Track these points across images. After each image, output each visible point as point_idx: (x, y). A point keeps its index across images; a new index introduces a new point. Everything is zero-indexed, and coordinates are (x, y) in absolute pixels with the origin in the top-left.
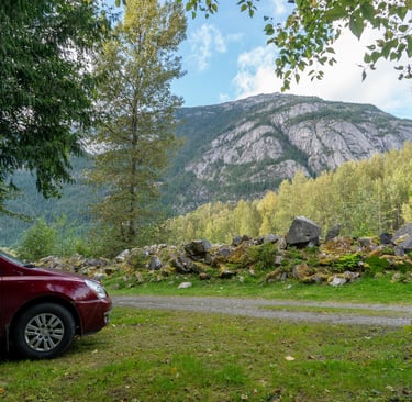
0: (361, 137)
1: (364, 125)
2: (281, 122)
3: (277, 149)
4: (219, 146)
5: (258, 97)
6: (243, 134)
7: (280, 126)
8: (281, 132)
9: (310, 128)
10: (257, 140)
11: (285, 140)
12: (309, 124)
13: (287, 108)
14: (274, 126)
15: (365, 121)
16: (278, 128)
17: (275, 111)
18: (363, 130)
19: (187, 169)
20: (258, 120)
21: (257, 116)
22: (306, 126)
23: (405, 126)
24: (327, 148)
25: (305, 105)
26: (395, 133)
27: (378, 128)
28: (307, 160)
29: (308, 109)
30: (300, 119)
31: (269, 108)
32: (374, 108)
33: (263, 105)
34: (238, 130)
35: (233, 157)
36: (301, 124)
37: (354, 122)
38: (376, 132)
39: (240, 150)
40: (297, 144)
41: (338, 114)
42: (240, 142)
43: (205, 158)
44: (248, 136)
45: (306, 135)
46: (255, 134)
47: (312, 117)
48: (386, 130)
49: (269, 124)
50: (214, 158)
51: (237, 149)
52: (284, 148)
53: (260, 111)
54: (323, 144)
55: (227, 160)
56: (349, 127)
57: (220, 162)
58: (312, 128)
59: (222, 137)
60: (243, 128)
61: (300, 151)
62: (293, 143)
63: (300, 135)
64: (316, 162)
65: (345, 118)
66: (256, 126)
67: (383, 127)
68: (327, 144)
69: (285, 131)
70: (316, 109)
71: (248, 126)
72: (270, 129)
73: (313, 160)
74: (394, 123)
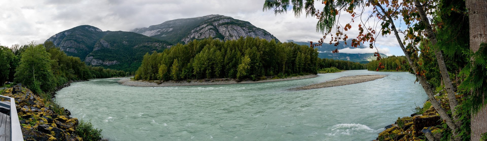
0: (243, 32)
1: (244, 28)
2: (216, 25)
3: (214, 34)
4: (194, 32)
5: (210, 16)
6: (203, 28)
7: (216, 26)
8: (216, 28)
9: (226, 27)
10: (207, 31)
11: (217, 31)
12: (226, 26)
13: (219, 20)
14: (214, 26)
15: (245, 27)
16: (215, 27)
17: (215, 21)
18: (244, 30)
19: (182, 40)
20: (208, 24)
21: (208, 22)
22: (224, 27)
23: (257, 30)
24: (231, 35)
25: (225, 20)
26: (254, 32)
27: (249, 30)
28: (224, 38)
29: (226, 21)
30: (223, 24)
31: (213, 20)
32: (249, 23)
33: (211, 19)
34: (201, 27)
35: (198, 36)
36: (223, 26)
37: (241, 27)
38: (248, 31)
39: (201, 34)
40: (221, 33)
41: (236, 23)
42: (202, 31)
43: (189, 36)
44: (204, 29)
45: (224, 30)
46: (207, 28)
47: (227, 24)
48: (251, 31)
49: (212, 25)
50: (192, 36)
51: (200, 33)
52: (216, 34)
53: (209, 21)
54: (230, 33)
55: (196, 37)
56: (239, 28)
57: (194, 38)
58: (227, 28)
59: (195, 29)
60: (203, 26)
61: (222, 35)
62: (220, 32)
63: (222, 30)
64: (227, 40)
65: (239, 25)
66: (207, 26)
67: (251, 29)
68: (231, 33)
69: (218, 28)
70: (229, 21)
71: (204, 26)
72: (212, 27)
73: (226, 39)
74: (254, 29)
